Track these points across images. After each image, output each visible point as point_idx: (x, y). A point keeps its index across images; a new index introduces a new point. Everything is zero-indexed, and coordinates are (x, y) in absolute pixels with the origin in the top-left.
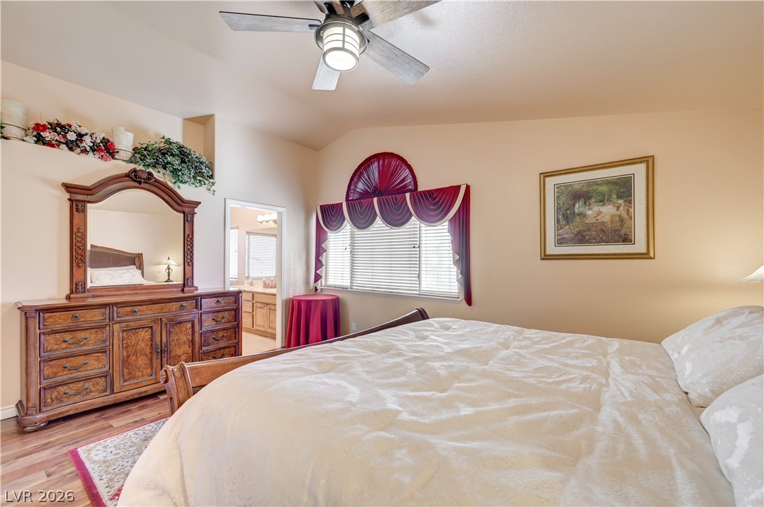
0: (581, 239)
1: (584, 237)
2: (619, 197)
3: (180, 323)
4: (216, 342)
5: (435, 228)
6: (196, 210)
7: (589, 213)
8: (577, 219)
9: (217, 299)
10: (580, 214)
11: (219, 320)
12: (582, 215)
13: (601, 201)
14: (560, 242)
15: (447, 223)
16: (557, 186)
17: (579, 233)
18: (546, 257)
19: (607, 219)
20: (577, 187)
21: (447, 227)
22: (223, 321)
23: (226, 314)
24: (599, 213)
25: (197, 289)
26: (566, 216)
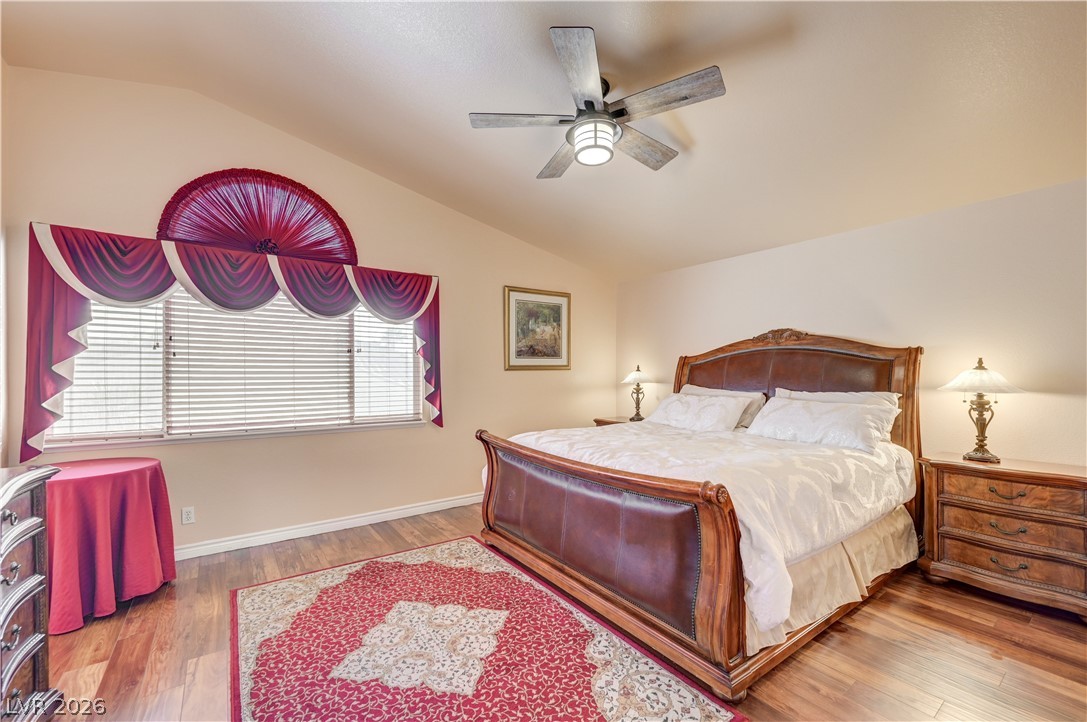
0: (533, 352)
1: (534, 350)
2: (554, 321)
5: (395, 326)
7: (538, 330)
8: (531, 334)
10: (532, 331)
12: (533, 331)
13: (545, 322)
14: (520, 354)
15: (412, 322)
16: (518, 302)
17: (531, 346)
18: (511, 368)
19: (547, 337)
20: (531, 306)
21: (412, 327)
24: (544, 331)
26: (524, 331)
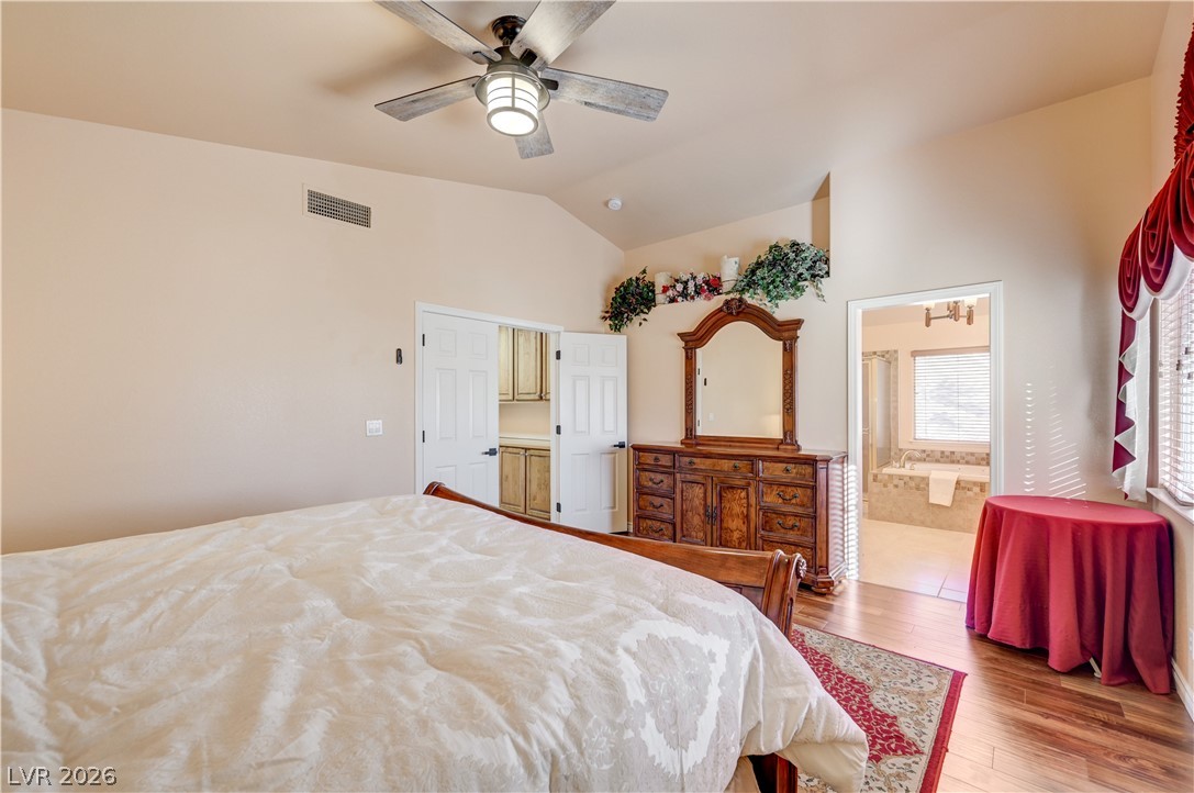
3: (732, 488)
4: (783, 531)
6: (799, 333)
9: (785, 465)
11: (788, 497)
22: (794, 501)
23: (799, 491)
25: (799, 448)
